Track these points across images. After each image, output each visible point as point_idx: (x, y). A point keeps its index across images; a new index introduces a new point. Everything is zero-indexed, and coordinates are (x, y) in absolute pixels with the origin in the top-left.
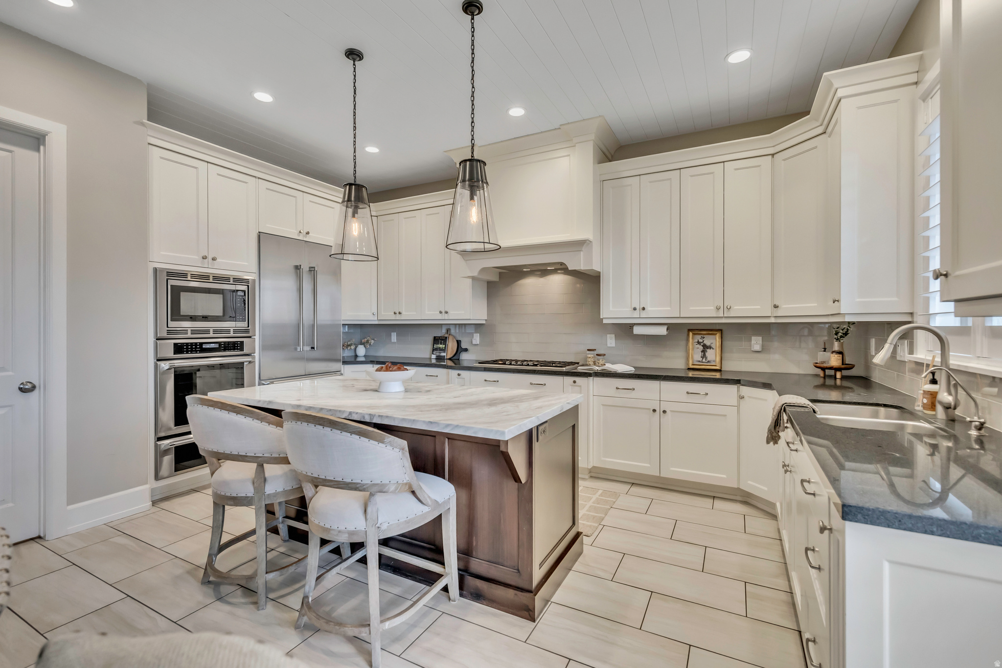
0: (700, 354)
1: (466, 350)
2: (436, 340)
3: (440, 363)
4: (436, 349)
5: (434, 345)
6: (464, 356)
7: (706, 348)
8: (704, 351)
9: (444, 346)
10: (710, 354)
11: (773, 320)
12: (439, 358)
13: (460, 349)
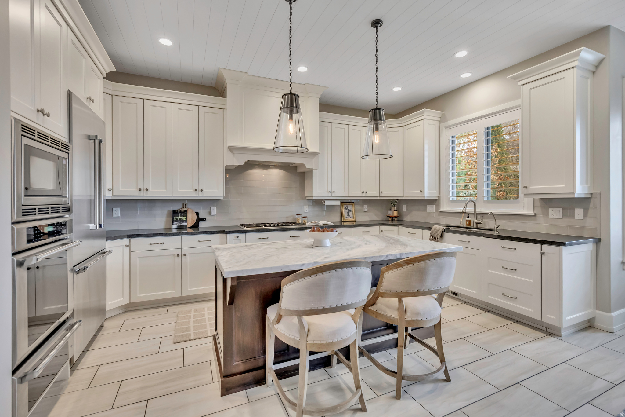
0: (347, 214)
1: (204, 220)
2: (175, 213)
3: (182, 230)
4: (177, 221)
5: (173, 218)
6: (202, 224)
7: (349, 211)
8: (348, 213)
9: (185, 217)
10: (351, 213)
11: (379, 198)
12: (180, 228)
13: (199, 220)
